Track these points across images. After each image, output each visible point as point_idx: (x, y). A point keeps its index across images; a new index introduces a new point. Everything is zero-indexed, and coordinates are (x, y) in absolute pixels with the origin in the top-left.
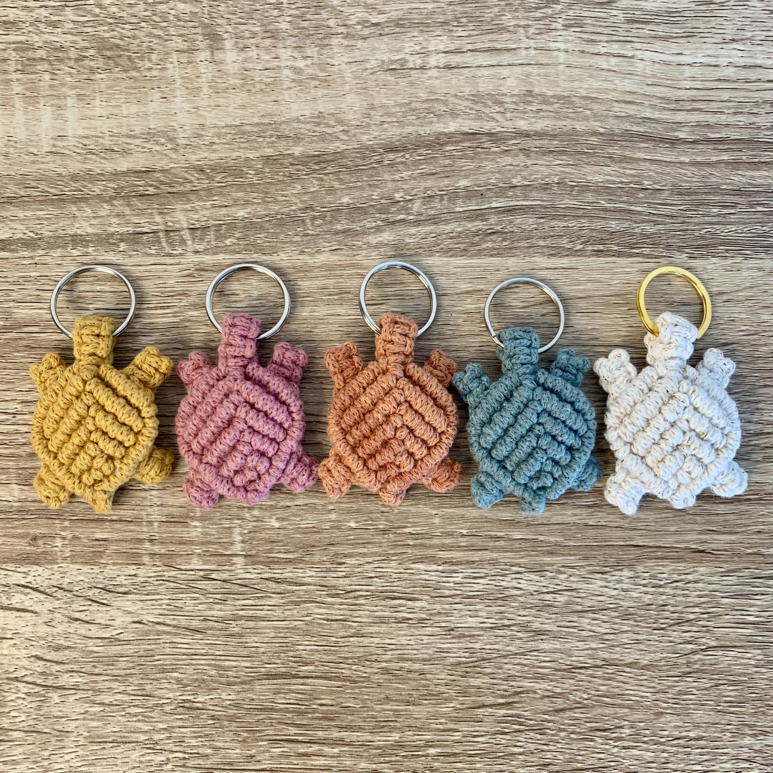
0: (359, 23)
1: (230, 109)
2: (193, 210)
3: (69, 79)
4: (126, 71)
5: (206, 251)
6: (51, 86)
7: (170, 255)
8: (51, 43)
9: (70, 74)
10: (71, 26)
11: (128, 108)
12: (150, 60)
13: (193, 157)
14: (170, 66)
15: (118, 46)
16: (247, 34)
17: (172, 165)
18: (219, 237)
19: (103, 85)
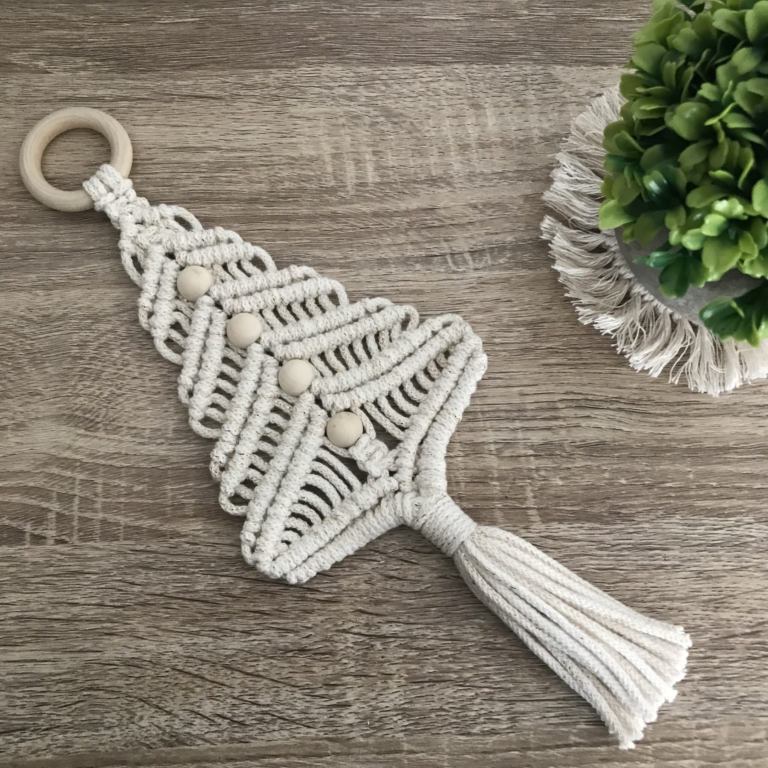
0: (587, 94)
1: (495, 160)
2: (472, 237)
3: (365, 139)
4: (410, 132)
5: (484, 269)
6: (352, 145)
7: (454, 272)
8: (349, 112)
9: (366, 136)
10: (364, 99)
11: (414, 161)
12: (428, 124)
13: (469, 197)
14: (443, 128)
15: (401, 114)
16: (502, 104)
17: (453, 204)
18: (493, 258)
19: (393, 144)
